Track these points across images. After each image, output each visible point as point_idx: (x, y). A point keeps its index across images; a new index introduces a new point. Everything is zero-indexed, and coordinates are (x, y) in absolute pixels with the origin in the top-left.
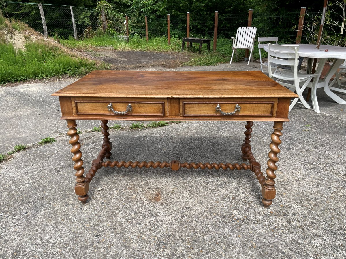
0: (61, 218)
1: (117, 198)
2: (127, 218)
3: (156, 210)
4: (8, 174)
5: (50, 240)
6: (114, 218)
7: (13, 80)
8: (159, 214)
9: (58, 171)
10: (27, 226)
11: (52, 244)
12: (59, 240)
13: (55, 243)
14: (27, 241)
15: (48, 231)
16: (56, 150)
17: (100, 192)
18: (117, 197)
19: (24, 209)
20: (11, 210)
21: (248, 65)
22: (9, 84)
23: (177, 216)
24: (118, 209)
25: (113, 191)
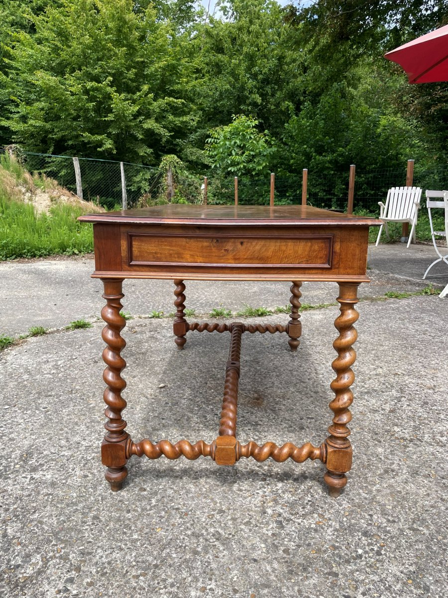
0: (99, 417)
1: (190, 399)
2: (207, 423)
3: (256, 417)
4: (18, 361)
5: (83, 442)
6: (185, 422)
7: (29, 254)
8: (260, 423)
9: (96, 362)
10: (47, 423)
11: (86, 447)
12: (97, 443)
13: (90, 446)
14: (45, 441)
15: (78, 431)
16: (91, 337)
17: (162, 390)
18: (190, 397)
19: (41, 403)
20: (21, 404)
21: (408, 247)
22: (21, 260)
23: (291, 427)
24: (192, 412)
25: (183, 390)
